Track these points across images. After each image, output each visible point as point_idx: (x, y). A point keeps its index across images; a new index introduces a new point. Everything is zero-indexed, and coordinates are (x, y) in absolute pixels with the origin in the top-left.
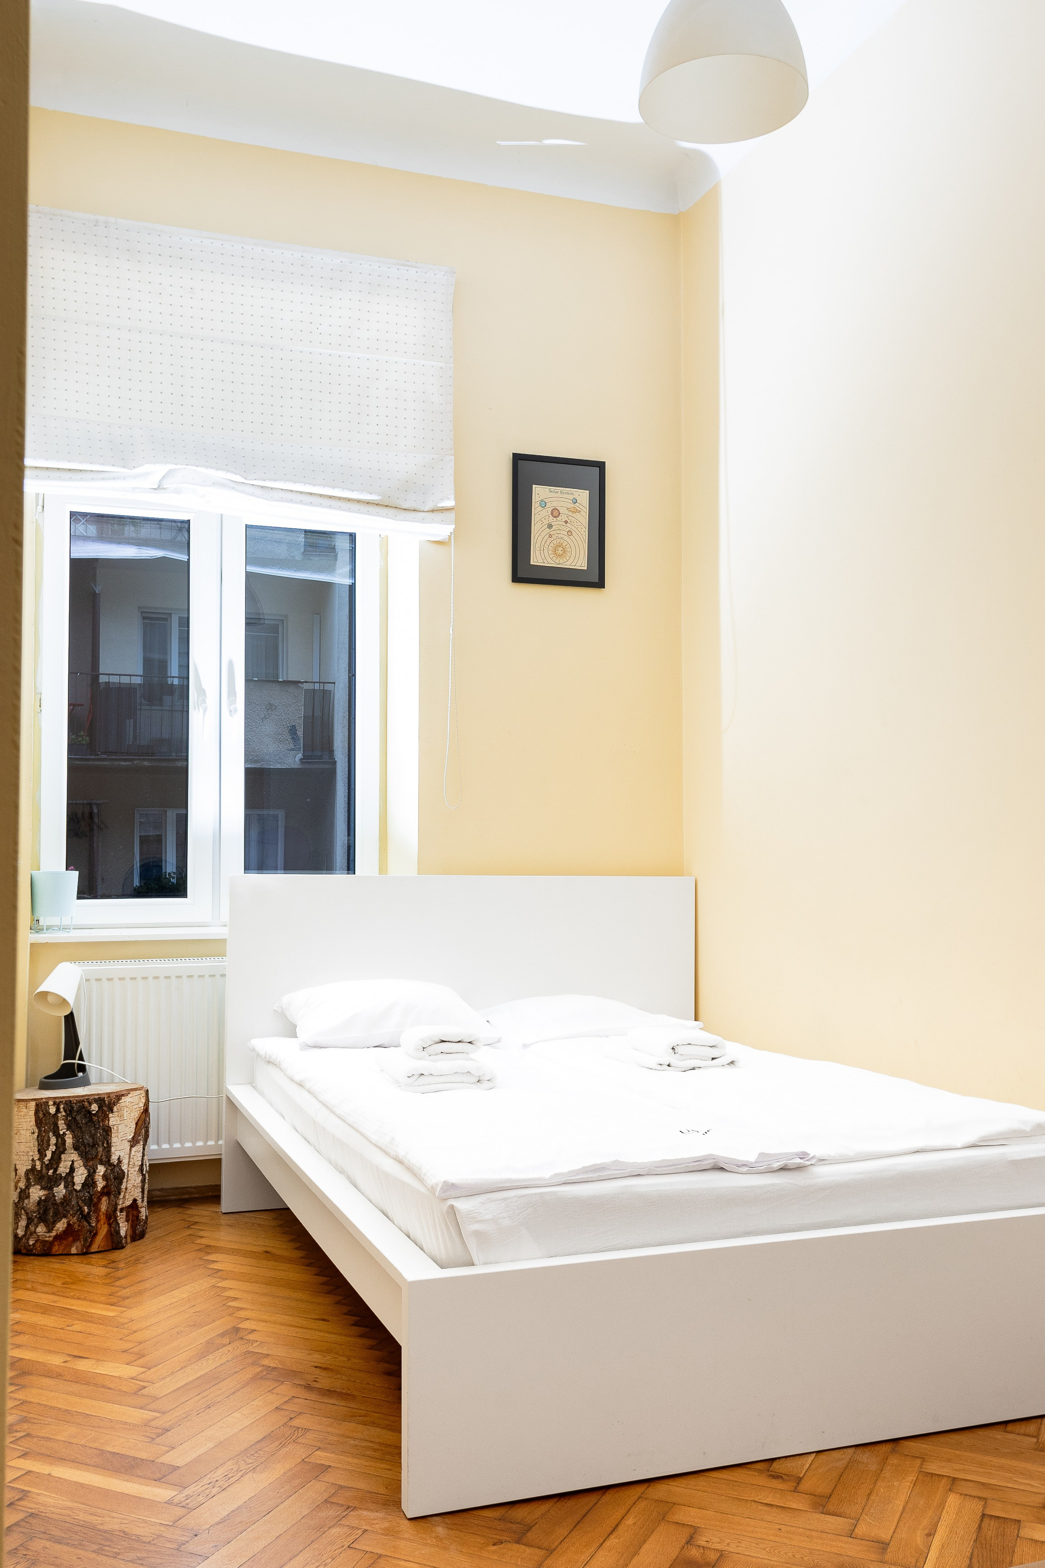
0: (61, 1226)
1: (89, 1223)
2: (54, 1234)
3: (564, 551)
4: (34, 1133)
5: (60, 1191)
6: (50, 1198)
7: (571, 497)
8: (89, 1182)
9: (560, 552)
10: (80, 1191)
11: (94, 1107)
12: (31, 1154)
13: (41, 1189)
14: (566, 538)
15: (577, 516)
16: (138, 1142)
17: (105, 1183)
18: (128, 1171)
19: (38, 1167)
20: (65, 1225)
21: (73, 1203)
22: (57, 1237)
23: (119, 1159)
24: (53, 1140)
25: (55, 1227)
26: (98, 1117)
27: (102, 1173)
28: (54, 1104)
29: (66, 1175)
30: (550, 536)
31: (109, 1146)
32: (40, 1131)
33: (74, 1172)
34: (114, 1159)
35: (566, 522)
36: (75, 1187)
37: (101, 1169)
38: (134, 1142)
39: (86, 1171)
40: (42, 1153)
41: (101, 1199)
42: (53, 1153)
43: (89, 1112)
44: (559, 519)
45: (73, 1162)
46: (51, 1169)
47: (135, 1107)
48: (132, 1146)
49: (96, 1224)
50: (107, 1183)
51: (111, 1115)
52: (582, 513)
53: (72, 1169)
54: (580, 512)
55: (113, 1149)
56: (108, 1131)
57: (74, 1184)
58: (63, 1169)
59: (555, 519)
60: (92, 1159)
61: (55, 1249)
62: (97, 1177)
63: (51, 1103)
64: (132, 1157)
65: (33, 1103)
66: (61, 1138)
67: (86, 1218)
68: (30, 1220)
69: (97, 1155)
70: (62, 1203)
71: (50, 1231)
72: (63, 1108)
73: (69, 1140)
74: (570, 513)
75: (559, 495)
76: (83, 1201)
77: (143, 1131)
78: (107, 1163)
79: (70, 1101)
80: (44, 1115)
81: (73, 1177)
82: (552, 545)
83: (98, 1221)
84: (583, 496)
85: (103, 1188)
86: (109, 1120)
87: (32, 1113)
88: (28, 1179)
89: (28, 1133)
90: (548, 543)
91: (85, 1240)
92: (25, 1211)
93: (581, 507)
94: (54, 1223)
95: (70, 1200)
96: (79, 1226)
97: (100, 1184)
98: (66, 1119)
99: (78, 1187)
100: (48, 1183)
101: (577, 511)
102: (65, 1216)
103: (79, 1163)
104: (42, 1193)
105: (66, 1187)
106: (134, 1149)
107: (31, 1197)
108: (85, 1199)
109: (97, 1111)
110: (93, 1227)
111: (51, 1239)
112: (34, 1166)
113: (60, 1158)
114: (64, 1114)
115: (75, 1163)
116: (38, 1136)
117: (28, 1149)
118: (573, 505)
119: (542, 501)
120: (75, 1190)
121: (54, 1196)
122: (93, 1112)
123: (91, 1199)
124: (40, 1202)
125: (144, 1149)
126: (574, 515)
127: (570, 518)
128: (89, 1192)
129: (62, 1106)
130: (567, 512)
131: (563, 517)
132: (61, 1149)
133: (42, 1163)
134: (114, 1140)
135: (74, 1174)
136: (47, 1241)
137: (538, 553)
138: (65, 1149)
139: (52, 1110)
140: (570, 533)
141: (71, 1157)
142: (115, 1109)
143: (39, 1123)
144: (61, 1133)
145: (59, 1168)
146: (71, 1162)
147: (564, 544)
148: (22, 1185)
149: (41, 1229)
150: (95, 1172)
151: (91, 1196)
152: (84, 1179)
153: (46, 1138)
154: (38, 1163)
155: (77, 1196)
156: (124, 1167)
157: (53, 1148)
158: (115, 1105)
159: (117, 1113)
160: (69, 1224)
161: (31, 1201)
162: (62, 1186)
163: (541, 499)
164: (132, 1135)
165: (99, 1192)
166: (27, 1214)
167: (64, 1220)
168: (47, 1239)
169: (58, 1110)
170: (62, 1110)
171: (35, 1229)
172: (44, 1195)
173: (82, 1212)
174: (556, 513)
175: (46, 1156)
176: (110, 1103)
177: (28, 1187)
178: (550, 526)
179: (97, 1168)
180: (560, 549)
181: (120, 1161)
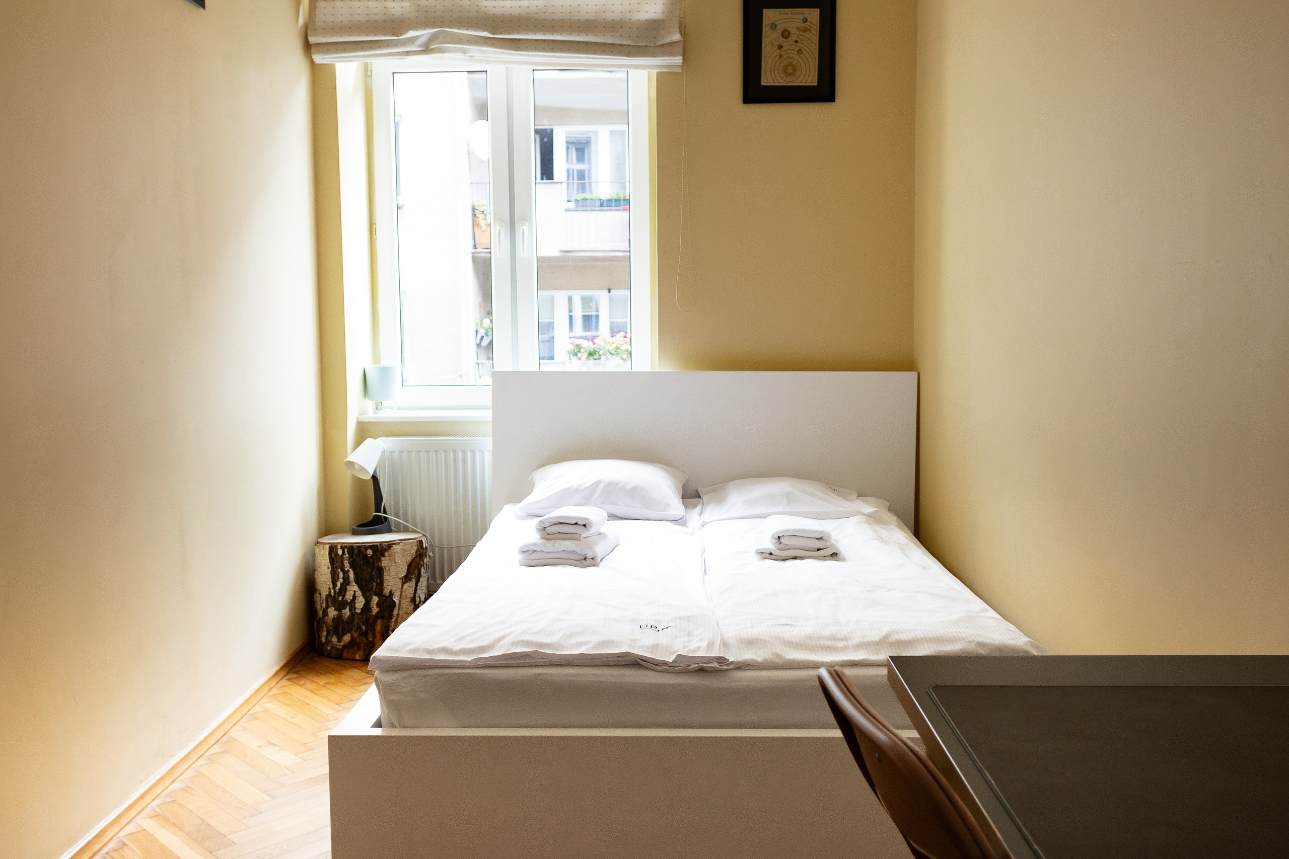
0: (347, 638)
1: (367, 639)
2: (342, 644)
3: (795, 70)
4: (329, 568)
5: (347, 612)
6: (340, 617)
7: (802, 17)
8: (367, 607)
9: (790, 70)
10: (360, 614)
11: (370, 552)
12: (328, 583)
13: (335, 610)
14: (796, 57)
15: (808, 34)
16: (410, 580)
17: (378, 609)
18: (400, 601)
19: (333, 594)
20: (350, 639)
21: (355, 623)
22: (345, 647)
23: (391, 592)
24: (341, 575)
25: (342, 639)
26: (373, 560)
27: (376, 602)
28: (342, 547)
29: (350, 602)
30: (781, 57)
31: (382, 582)
32: (332, 567)
33: (355, 600)
34: (386, 592)
35: (796, 42)
36: (356, 611)
37: (375, 599)
38: (406, 579)
39: (363, 600)
40: (334, 585)
41: (376, 622)
42: (342, 584)
43: (366, 556)
44: (789, 39)
45: (355, 592)
46: (340, 596)
47: (407, 553)
48: (403, 583)
49: (373, 640)
50: (380, 610)
51: (383, 559)
52: (813, 31)
53: (354, 597)
54: (810, 30)
55: (385, 585)
56: (381, 571)
57: (355, 608)
58: (349, 596)
59: (785, 40)
60: (369, 591)
61: (345, 655)
62: (372, 604)
63: (339, 547)
64: (403, 591)
65: (327, 546)
66: (346, 573)
67: (365, 634)
68: (328, 632)
69: (372, 589)
70: (347, 622)
71: (340, 641)
72: (347, 551)
73: (352, 575)
74: (801, 33)
75: (789, 16)
76: (363, 622)
77: (416, 571)
78: (380, 594)
79: (352, 547)
80: (335, 555)
81: (355, 603)
82: (782, 65)
83: (374, 637)
84: (813, 15)
85: (378, 613)
86: (381, 562)
87: (327, 553)
88: (327, 602)
89: (326, 568)
90: (778, 63)
91: (364, 650)
92: (325, 624)
93: (811, 25)
94: (343, 635)
95: (353, 621)
96: (360, 639)
97: (375, 610)
98: (349, 560)
99: (359, 611)
100: (340, 606)
101: (806, 30)
102: (349, 632)
103: (359, 593)
104: (336, 613)
105: (350, 610)
106: (406, 585)
107: (329, 615)
108: (363, 620)
109: (372, 555)
110: (370, 641)
111: (341, 647)
112: (330, 592)
113: (346, 588)
114: (347, 555)
115: (356, 593)
116: (331, 571)
117: (326, 580)
118: (803, 25)
119: (772, 24)
120: (357, 613)
121: (342, 616)
122: (369, 556)
123: (367, 620)
124: (334, 619)
125: (416, 585)
126: (804, 34)
127: (800, 37)
128: (366, 616)
129: (346, 550)
130: (797, 32)
131: (793, 38)
132: (346, 582)
133: (335, 591)
134: (386, 577)
135: (356, 601)
136: (338, 648)
137: (768, 74)
138: (349, 582)
139: (340, 552)
140: (800, 52)
141: (353, 588)
142: (386, 554)
143: (332, 561)
144: (346, 570)
145: (346, 596)
146: (353, 592)
147: (794, 63)
148: (324, 605)
149: (334, 639)
150: (370, 601)
151: (368, 618)
152: (362, 605)
153: (337, 573)
154: (332, 591)
155: (357, 617)
156: (396, 599)
157: (341, 580)
158: (386, 551)
159: (388, 558)
160: (352, 637)
161: (329, 618)
162: (348, 609)
163: (771, 22)
164: (404, 574)
165: (374, 616)
166: (327, 627)
167: (349, 635)
168: (338, 647)
169: (343, 553)
170: (346, 552)
171: (331, 639)
172: (337, 614)
173: (361, 629)
174: (786, 34)
175: (337, 586)
176: (382, 550)
177: (327, 607)
178: (780, 47)
179: (372, 598)
180: (790, 69)
181: (391, 594)
